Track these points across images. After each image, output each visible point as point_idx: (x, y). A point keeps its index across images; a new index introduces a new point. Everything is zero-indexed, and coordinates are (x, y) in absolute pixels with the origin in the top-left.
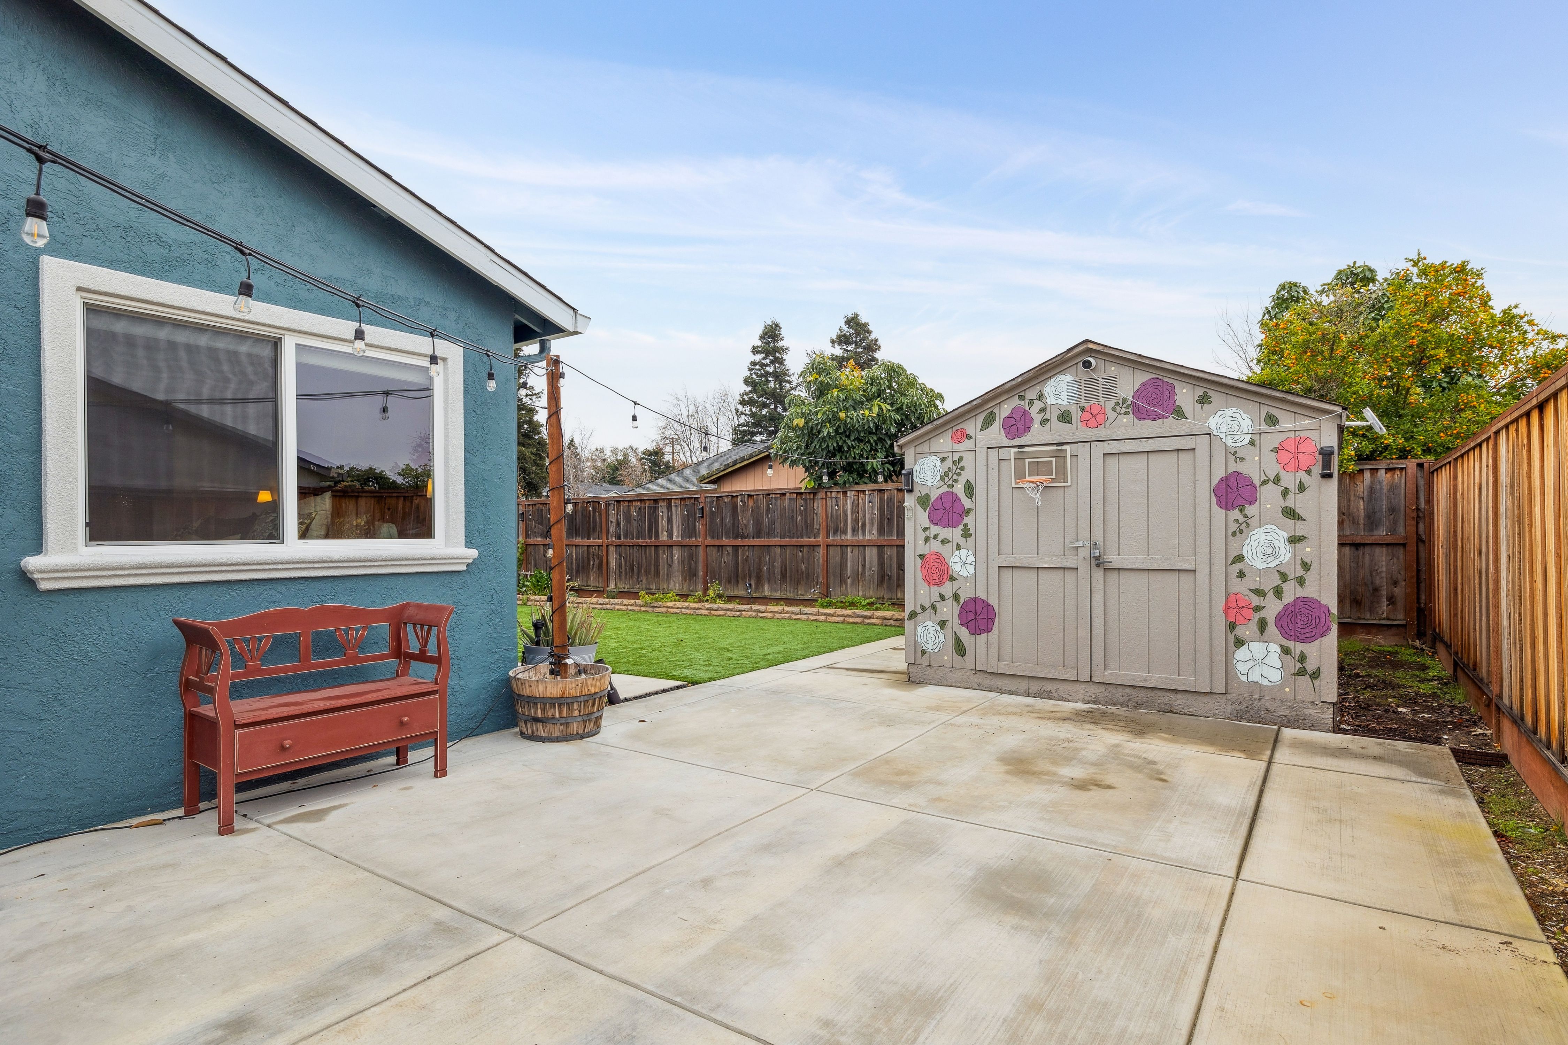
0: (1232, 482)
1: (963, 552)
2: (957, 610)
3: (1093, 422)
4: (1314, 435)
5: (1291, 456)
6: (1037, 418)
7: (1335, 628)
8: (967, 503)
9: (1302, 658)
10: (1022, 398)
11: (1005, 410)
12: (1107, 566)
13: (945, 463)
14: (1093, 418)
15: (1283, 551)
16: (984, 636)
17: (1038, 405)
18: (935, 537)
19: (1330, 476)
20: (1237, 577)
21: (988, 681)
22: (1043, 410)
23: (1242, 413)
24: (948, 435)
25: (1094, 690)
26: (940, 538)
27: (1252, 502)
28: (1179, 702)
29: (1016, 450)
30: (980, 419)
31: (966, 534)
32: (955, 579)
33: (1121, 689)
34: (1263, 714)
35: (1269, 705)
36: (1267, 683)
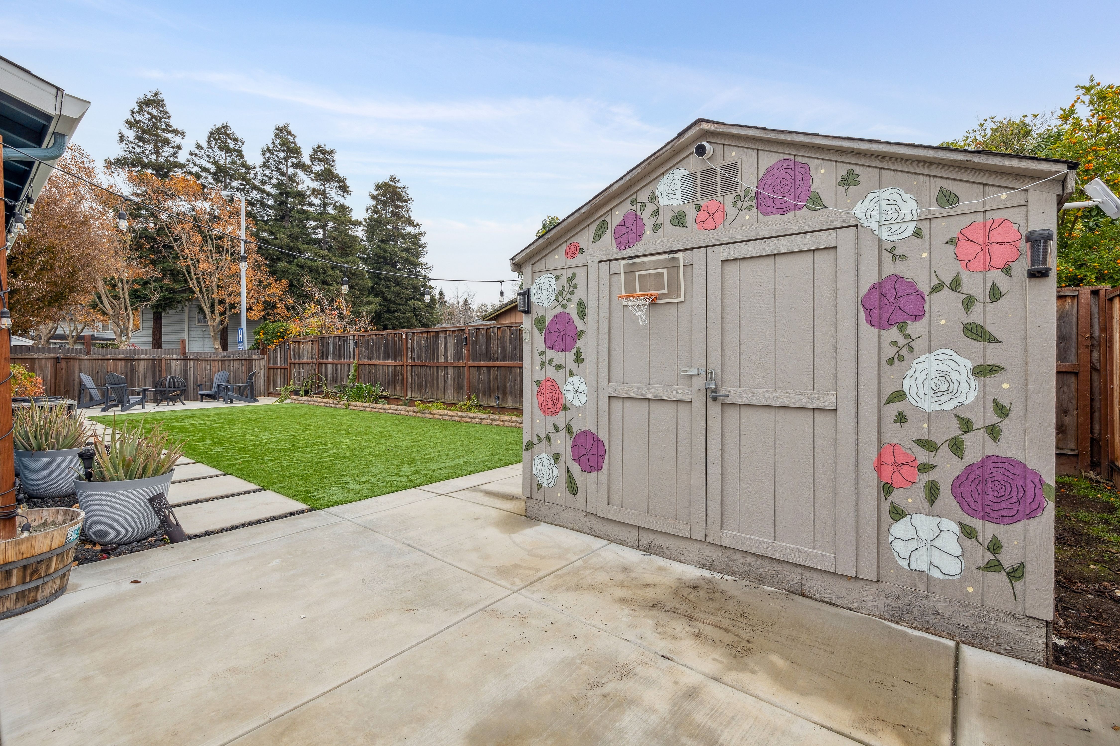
0: (889, 291)
1: (576, 380)
2: (569, 443)
3: (710, 223)
4: (1016, 216)
5: (977, 248)
6: (649, 223)
7: (1050, 507)
8: (579, 324)
9: (995, 546)
10: (633, 202)
11: (616, 218)
12: (725, 400)
13: (559, 281)
14: (711, 218)
15: (964, 387)
16: (594, 474)
17: (650, 208)
18: (550, 362)
19: (1044, 274)
20: (895, 422)
21: (600, 526)
22: (655, 213)
23: (903, 193)
24: (562, 250)
25: (707, 551)
26: (554, 363)
27: (916, 318)
28: (814, 583)
29: (625, 262)
30: (593, 229)
31: (579, 359)
32: (569, 409)
33: (740, 556)
34: (933, 619)
35: (942, 606)
36: (936, 574)
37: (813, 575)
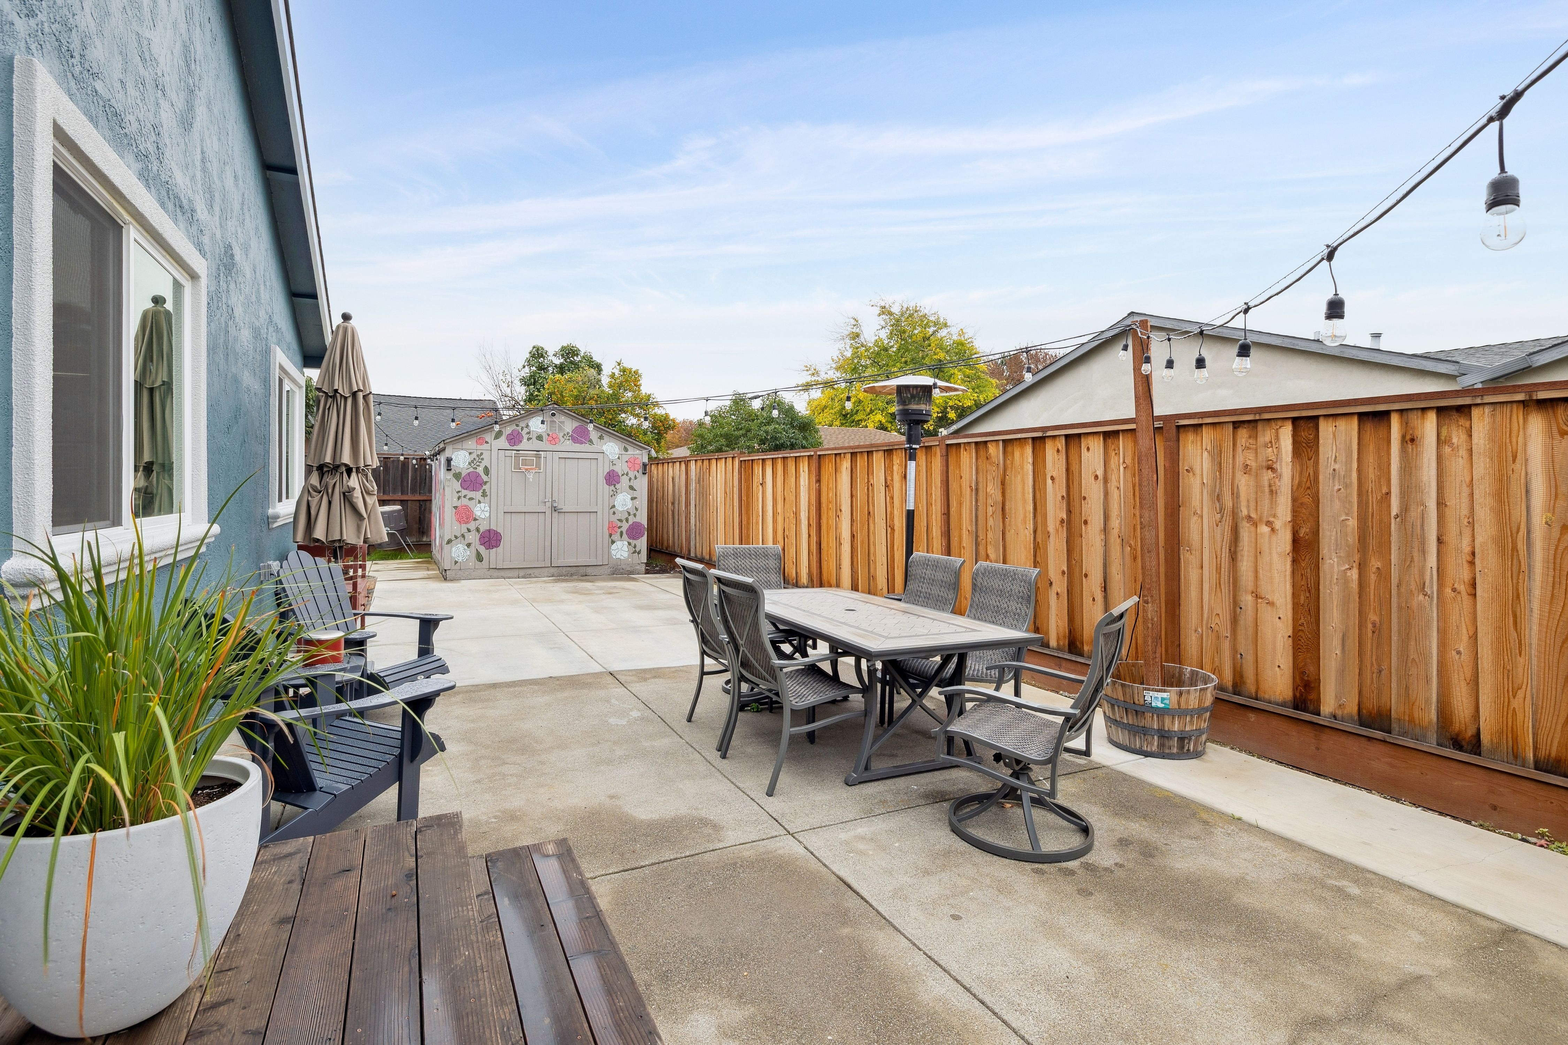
0: (611, 474)
1: (482, 505)
2: (478, 536)
3: (553, 442)
4: (640, 457)
5: (631, 464)
6: (526, 437)
7: (646, 534)
8: (485, 478)
9: (634, 546)
10: (517, 425)
11: (509, 430)
12: (559, 510)
13: (471, 455)
14: (553, 440)
15: (629, 503)
16: (494, 549)
17: (526, 430)
18: (465, 496)
19: (645, 474)
20: (612, 514)
21: (496, 573)
22: (529, 433)
23: (615, 445)
24: (474, 440)
25: (552, 570)
26: (468, 497)
27: (618, 483)
28: (589, 570)
29: (515, 452)
30: (494, 433)
31: (484, 495)
32: (477, 520)
33: (564, 568)
34: (622, 571)
35: (624, 567)
36: (622, 558)
37: (590, 568)
